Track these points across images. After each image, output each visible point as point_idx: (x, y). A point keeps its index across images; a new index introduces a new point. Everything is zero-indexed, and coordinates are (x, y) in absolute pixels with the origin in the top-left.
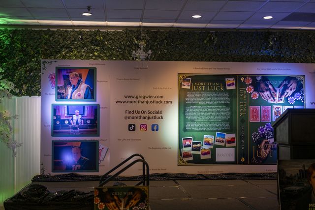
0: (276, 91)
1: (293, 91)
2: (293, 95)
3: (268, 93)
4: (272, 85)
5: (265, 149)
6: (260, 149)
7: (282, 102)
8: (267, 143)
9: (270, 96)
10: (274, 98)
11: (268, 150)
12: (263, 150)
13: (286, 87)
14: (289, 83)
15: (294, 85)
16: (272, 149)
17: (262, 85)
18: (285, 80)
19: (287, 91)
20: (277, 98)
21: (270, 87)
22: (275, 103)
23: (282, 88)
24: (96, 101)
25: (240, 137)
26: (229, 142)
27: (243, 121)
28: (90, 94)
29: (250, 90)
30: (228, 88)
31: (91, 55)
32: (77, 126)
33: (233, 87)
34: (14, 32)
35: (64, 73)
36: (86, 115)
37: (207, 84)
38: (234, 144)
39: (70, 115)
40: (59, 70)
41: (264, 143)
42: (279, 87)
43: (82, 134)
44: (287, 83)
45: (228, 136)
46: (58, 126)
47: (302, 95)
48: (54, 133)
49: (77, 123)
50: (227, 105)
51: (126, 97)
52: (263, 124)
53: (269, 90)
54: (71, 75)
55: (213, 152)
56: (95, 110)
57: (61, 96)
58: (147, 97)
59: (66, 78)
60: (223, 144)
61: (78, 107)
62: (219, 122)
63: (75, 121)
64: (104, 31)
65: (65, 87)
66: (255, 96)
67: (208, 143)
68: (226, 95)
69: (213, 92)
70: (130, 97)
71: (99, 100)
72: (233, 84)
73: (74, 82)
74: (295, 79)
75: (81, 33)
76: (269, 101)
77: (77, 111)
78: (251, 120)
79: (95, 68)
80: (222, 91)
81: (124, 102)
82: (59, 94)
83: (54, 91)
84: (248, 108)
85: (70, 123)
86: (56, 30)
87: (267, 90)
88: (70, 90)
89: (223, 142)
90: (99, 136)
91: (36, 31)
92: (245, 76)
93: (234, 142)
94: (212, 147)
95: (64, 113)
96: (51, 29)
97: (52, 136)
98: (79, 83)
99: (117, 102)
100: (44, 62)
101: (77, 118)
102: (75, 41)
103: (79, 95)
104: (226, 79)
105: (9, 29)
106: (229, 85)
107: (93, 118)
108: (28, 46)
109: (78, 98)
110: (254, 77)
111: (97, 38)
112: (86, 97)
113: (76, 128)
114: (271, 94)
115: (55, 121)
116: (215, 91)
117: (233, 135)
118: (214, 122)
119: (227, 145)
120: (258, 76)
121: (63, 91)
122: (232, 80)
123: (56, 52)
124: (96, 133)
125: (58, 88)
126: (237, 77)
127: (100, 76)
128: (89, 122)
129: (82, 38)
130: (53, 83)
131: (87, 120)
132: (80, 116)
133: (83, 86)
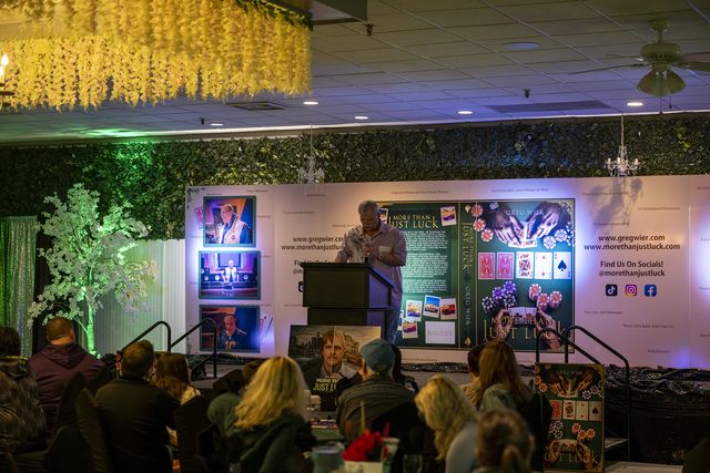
0: (522, 227)
1: (552, 226)
2: (552, 233)
3: (509, 230)
4: (515, 217)
5: (504, 326)
6: (494, 325)
7: (533, 245)
8: (506, 314)
9: (512, 235)
10: (518, 239)
11: (508, 327)
12: (500, 326)
13: (540, 221)
14: (545, 212)
15: (554, 217)
16: (514, 325)
17: (500, 218)
18: (538, 208)
19: (542, 227)
20: (524, 240)
21: (513, 220)
22: (521, 247)
23: (533, 222)
24: (255, 246)
25: (463, 305)
26: (446, 312)
27: (468, 277)
28: (248, 237)
29: (479, 225)
30: (444, 223)
31: (256, 176)
32: (230, 284)
33: (453, 222)
34: (158, 147)
35: (214, 206)
36: (242, 267)
37: (411, 218)
38: (454, 316)
39: (222, 268)
40: (208, 201)
41: (501, 314)
42: (528, 220)
43: (237, 296)
44: (541, 212)
45: (445, 303)
46: (207, 283)
47: (569, 234)
48: (203, 295)
49: (231, 280)
50: (442, 252)
51: (295, 240)
52: (500, 283)
53: (511, 225)
54: (223, 208)
55: (421, 328)
56: (254, 260)
57: (210, 239)
58: (324, 240)
59: (217, 211)
60: (436, 315)
61: (231, 256)
62: (431, 279)
63: (228, 277)
64: (273, 138)
65: (215, 227)
66: (488, 235)
67: (413, 314)
68: (442, 234)
69: (420, 229)
70: (300, 240)
71: (260, 244)
72: (452, 217)
73: (227, 218)
74: (557, 206)
75: (242, 143)
76: (511, 245)
77: (231, 262)
78: (481, 276)
79: (255, 197)
80: (435, 229)
81: (293, 248)
82: (207, 236)
83: (200, 233)
84: (476, 258)
85: (221, 280)
86: (209, 140)
87: (507, 226)
88: (221, 229)
89: (436, 311)
90: (259, 299)
91: (185, 144)
92: (472, 204)
93: (453, 312)
94: (419, 319)
95: (213, 265)
96: (205, 140)
97: (200, 297)
98: (233, 219)
99: (283, 248)
100: (190, 190)
101: (231, 272)
102: (234, 155)
103: (233, 238)
104: (442, 209)
105: (153, 142)
106: (446, 219)
107: (251, 272)
108: (174, 165)
109: (233, 242)
110: (485, 205)
111: (263, 150)
112: (242, 241)
113: (230, 287)
114: (514, 233)
115: (203, 276)
116: (425, 229)
117: (453, 301)
118: (422, 279)
119: (443, 317)
120: (492, 202)
121: (212, 232)
122: (451, 210)
123: (210, 173)
124: (256, 294)
125: (207, 228)
126: (459, 206)
127: (260, 210)
128: (246, 278)
129: (243, 152)
130: (200, 220)
131: (243, 274)
132: (235, 270)
133: (239, 224)
